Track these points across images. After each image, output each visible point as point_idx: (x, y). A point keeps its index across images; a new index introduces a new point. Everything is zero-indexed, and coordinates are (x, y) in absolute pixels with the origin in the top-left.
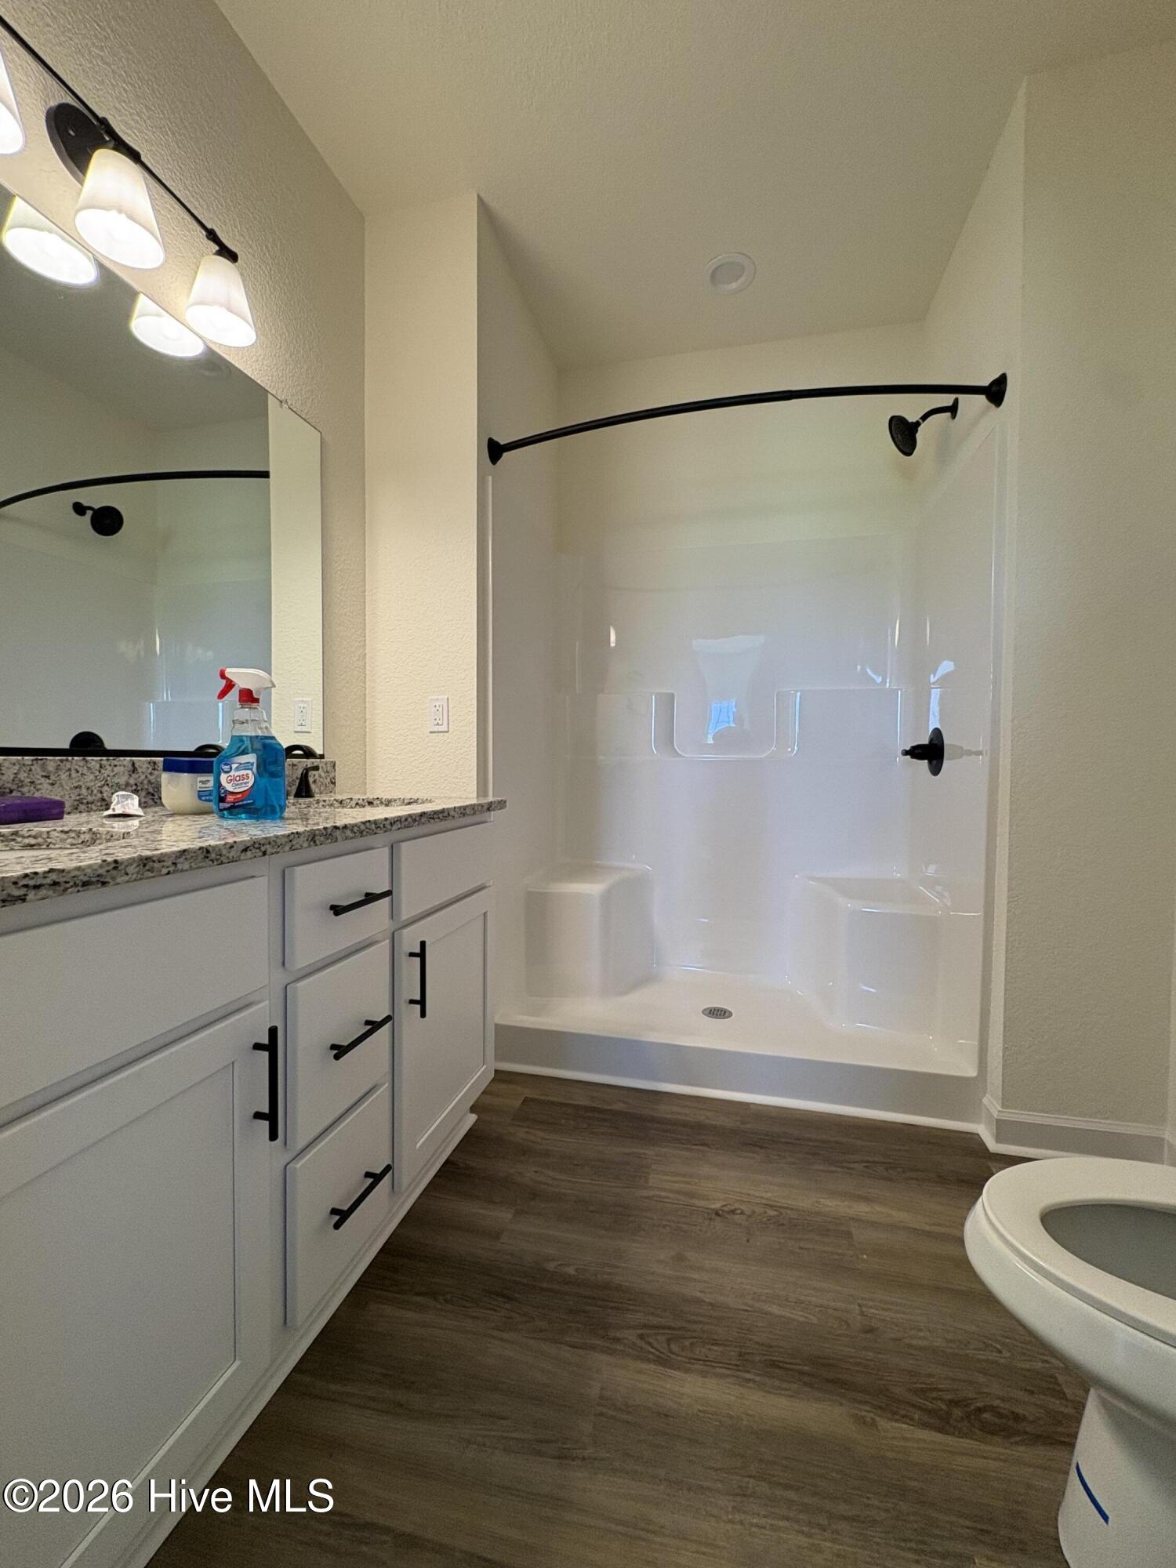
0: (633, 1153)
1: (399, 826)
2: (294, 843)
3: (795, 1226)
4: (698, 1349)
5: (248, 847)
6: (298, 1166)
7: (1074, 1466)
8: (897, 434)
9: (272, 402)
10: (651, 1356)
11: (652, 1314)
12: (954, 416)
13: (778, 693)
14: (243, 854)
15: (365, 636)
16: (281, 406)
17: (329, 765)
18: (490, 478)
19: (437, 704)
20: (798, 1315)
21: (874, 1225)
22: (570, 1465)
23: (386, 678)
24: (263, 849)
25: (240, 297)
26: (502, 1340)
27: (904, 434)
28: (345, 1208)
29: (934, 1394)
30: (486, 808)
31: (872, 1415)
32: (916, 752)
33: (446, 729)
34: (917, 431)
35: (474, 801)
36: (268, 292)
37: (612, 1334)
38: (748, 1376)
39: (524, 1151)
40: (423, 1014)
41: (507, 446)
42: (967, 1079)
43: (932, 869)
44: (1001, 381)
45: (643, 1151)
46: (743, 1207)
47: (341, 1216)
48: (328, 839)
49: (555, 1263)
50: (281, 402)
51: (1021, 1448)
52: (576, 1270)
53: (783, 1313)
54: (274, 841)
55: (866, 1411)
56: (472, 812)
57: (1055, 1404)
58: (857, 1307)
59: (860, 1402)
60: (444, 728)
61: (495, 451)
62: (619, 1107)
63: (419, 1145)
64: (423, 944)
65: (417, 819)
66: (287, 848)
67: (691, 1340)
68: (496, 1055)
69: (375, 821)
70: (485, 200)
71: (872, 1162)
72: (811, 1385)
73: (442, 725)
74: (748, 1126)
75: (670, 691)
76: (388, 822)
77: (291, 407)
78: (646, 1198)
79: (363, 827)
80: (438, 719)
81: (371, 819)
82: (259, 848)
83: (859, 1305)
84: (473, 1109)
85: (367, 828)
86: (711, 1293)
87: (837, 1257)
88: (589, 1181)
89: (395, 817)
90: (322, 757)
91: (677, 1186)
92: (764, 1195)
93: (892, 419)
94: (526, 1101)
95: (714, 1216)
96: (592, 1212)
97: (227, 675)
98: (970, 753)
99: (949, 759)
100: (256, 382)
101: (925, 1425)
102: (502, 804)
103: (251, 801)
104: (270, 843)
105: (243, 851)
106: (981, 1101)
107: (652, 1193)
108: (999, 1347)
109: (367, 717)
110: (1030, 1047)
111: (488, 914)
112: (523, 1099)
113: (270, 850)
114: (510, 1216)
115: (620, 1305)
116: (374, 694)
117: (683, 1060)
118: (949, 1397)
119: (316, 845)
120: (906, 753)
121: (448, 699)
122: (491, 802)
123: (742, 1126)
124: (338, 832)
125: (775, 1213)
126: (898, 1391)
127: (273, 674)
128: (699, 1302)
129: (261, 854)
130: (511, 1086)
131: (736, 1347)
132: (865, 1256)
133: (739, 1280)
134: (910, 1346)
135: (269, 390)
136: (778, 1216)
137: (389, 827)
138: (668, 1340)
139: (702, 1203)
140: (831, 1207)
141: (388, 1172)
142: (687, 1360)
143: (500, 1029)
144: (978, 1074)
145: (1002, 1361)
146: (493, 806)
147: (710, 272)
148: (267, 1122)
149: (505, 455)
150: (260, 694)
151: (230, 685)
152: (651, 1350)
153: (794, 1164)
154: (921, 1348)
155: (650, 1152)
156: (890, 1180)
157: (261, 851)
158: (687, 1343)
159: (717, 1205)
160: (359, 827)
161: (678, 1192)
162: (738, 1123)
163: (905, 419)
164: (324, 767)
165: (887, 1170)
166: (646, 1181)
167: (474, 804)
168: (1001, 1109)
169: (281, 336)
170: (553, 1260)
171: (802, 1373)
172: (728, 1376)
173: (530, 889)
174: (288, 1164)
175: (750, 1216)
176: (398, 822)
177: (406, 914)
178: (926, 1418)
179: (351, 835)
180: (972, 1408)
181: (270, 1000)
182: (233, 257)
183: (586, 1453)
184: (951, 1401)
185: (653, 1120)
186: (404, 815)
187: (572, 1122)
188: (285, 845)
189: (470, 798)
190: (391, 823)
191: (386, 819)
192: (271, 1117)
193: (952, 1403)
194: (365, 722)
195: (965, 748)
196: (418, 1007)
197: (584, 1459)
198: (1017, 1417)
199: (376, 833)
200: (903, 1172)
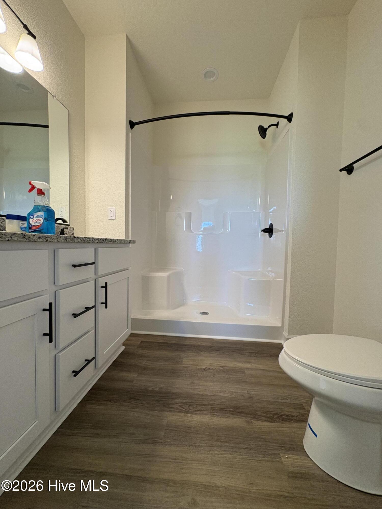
0: (178, 355)
1: (98, 241)
2: (58, 239)
3: (228, 371)
4: (198, 408)
5: (41, 237)
6: (60, 354)
7: (308, 423)
8: (261, 132)
9: (49, 96)
10: (183, 411)
11: (184, 399)
12: (277, 127)
13: (224, 213)
14: (39, 239)
15: (85, 185)
16: (53, 98)
17: (71, 228)
18: (130, 133)
19: (111, 210)
20: (229, 395)
21: (252, 369)
22: (157, 445)
23: (93, 200)
24: (47, 239)
25: (37, 52)
26: (134, 411)
27: (263, 131)
28: (78, 370)
29: (268, 413)
30: (128, 242)
31: (251, 420)
32: (265, 230)
33: (115, 218)
34: (267, 131)
35: (124, 238)
36: (48, 55)
37: (171, 406)
38: (214, 413)
39: (141, 356)
40: (106, 307)
41: (137, 123)
42: (279, 327)
43: (269, 268)
44: (291, 115)
45: (181, 354)
46: (212, 367)
47: (76, 373)
48: (71, 240)
49: (151, 388)
50: (53, 96)
51: (293, 424)
52: (159, 389)
53: (225, 395)
54: (50, 237)
55: (249, 419)
56: (124, 242)
57: (302, 411)
58: (247, 392)
59: (248, 417)
60: (114, 218)
61: (132, 125)
62: (174, 342)
63: (105, 353)
64: (106, 283)
65: (104, 240)
66: (56, 241)
67: (196, 405)
68: (132, 329)
69: (89, 237)
70: (129, 36)
71: (251, 353)
72: (232, 414)
73: (113, 217)
74: (214, 345)
75: (190, 212)
76: (94, 239)
77: (57, 99)
78: (182, 367)
79: (84, 239)
80: (111, 215)
81: (88, 237)
82: (45, 238)
83: (247, 391)
84: (124, 345)
85: (86, 240)
86: (202, 392)
87: (240, 379)
88: (163, 364)
89: (96, 238)
90: (69, 225)
91: (191, 363)
92: (219, 363)
93: (260, 126)
94: (142, 342)
95: (203, 370)
96: (164, 372)
97: (32, 183)
98: (280, 231)
99: (275, 233)
100: (43, 87)
101: (266, 421)
102: (134, 242)
103: (42, 229)
104: (49, 237)
105: (38, 238)
106: (282, 333)
107: (184, 365)
108: (287, 398)
109: (86, 214)
110: (296, 316)
111: (129, 278)
112: (141, 341)
113: (49, 240)
114: (137, 375)
115: (173, 398)
116: (88, 206)
117: (193, 326)
118: (273, 413)
119: (67, 242)
120: (262, 231)
121: (115, 208)
122: (130, 240)
123: (212, 345)
124: (75, 239)
125: (222, 368)
126: (259, 413)
127: (50, 184)
128: (199, 395)
129: (46, 240)
130: (137, 338)
131: (210, 406)
132: (249, 378)
133: (211, 387)
134: (262, 401)
135: (49, 91)
136: (223, 369)
137: (94, 241)
138: (189, 406)
139: (200, 367)
140: (239, 365)
141: (94, 359)
142: (195, 411)
143: (133, 319)
144: (282, 326)
145: (288, 402)
146: (131, 242)
147: (204, 74)
148: (48, 337)
149: (135, 126)
150: (45, 191)
151: (33, 187)
152: (184, 409)
153: (228, 354)
154: (265, 401)
155: (183, 354)
156: (256, 357)
157: (46, 239)
158: (195, 406)
159: (204, 368)
160: (83, 239)
161: (192, 365)
162: (211, 344)
163: (264, 127)
164: (70, 229)
165: (255, 354)
166: (182, 362)
167: (125, 240)
168: (288, 335)
169: (53, 72)
170: (151, 387)
171: (230, 411)
172: (208, 414)
173: (143, 275)
174: (56, 354)
175: (214, 370)
176: (97, 240)
177: (100, 273)
178: (266, 419)
179: (80, 241)
180: (280, 415)
181: (49, 294)
182: (34, 37)
183: (162, 441)
184: (274, 414)
185: (184, 345)
186: (100, 238)
187: (157, 347)
188: (55, 239)
189: (123, 238)
190: (95, 240)
191: (93, 238)
192: (50, 335)
193: (275, 414)
194: (85, 216)
195: (279, 230)
196: (105, 305)
197: (161, 443)
198: (292, 416)
199: (89, 242)
200: (260, 354)
